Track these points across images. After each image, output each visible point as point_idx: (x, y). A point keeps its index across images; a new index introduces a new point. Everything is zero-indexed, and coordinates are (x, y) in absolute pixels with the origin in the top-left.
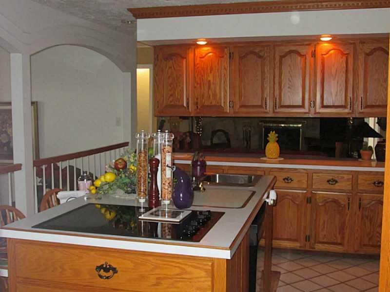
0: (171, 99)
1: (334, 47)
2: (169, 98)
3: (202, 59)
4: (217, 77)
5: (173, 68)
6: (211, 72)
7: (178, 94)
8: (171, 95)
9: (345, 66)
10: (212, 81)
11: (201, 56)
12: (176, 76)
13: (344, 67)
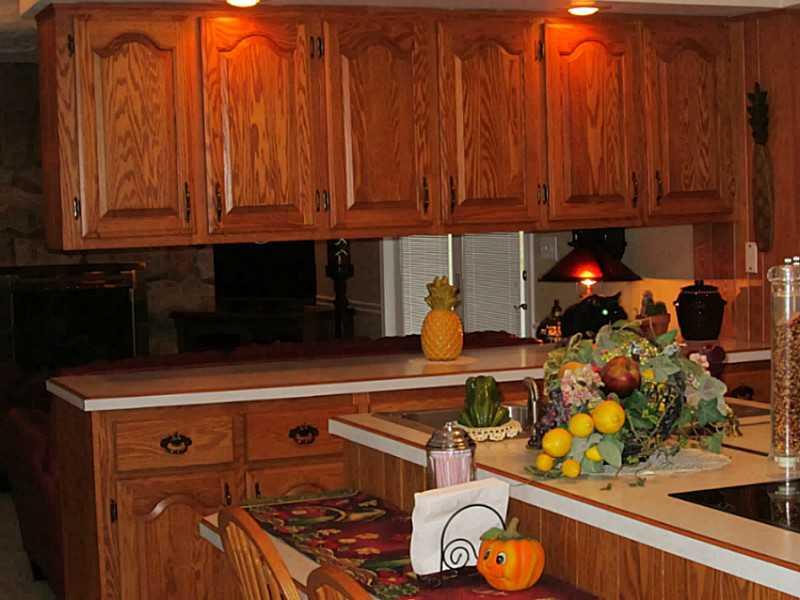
0: (128, 187)
1: (591, 35)
2: (121, 184)
3: (226, 54)
4: (278, 114)
5: (130, 81)
6: (258, 100)
7: (151, 169)
8: (128, 176)
9: (617, 87)
10: (261, 130)
11: (222, 46)
12: (143, 109)
13: (614, 89)
